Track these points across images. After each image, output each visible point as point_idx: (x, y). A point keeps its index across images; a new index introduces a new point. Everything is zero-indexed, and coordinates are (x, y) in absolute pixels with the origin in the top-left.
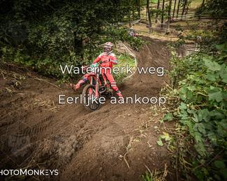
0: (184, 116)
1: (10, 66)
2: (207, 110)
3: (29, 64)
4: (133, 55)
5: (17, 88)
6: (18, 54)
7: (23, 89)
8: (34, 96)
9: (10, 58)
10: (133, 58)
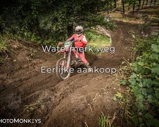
0: (133, 83)
1: (29, 44)
2: (150, 79)
3: (39, 42)
4: (108, 35)
5: (32, 57)
6: (33, 36)
7: (35, 58)
8: (41, 63)
9: (29, 38)
10: (108, 37)
